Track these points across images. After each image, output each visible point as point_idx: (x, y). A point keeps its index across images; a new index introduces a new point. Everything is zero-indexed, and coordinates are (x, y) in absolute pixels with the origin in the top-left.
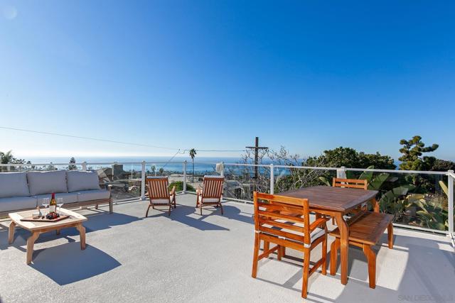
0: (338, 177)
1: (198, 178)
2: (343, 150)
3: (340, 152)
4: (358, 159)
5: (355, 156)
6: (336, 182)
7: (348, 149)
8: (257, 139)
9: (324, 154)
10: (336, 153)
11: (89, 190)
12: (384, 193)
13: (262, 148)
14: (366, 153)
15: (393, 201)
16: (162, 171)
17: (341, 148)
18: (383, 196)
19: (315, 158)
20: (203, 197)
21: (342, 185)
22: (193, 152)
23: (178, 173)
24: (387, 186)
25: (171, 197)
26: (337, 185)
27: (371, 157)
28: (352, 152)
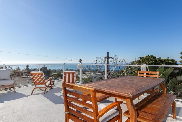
0: (142, 70)
2: (150, 57)
3: (148, 58)
4: (158, 61)
5: (156, 60)
6: (140, 73)
7: (152, 56)
8: (108, 53)
9: (140, 59)
10: (146, 58)
11: (3, 80)
12: (171, 79)
13: (111, 57)
14: (162, 58)
15: (176, 84)
17: (149, 55)
18: (171, 81)
19: (135, 61)
21: (145, 75)
22: (81, 61)
24: (173, 75)
26: (140, 75)
27: (164, 60)
28: (154, 57)
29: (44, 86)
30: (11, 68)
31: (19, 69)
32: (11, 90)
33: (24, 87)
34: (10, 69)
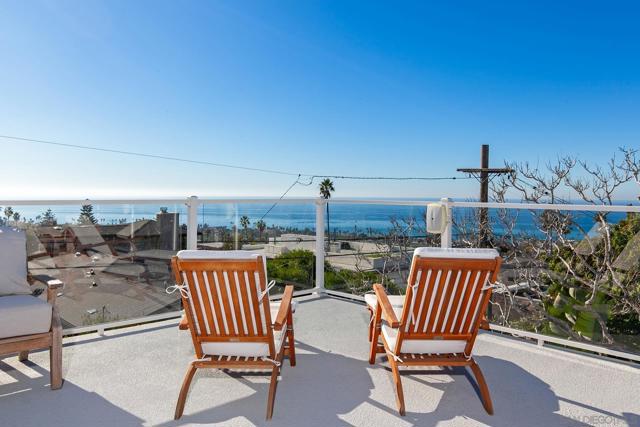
1: (339, 242)
8: (485, 149)
13: (498, 172)
16: (262, 226)
20: (403, 337)
22: (327, 187)
23: (296, 231)
25: (278, 337)
29: (259, 349)
30: (17, 217)
31: (49, 222)
32: (31, 365)
33: (105, 338)
34: (12, 219)
